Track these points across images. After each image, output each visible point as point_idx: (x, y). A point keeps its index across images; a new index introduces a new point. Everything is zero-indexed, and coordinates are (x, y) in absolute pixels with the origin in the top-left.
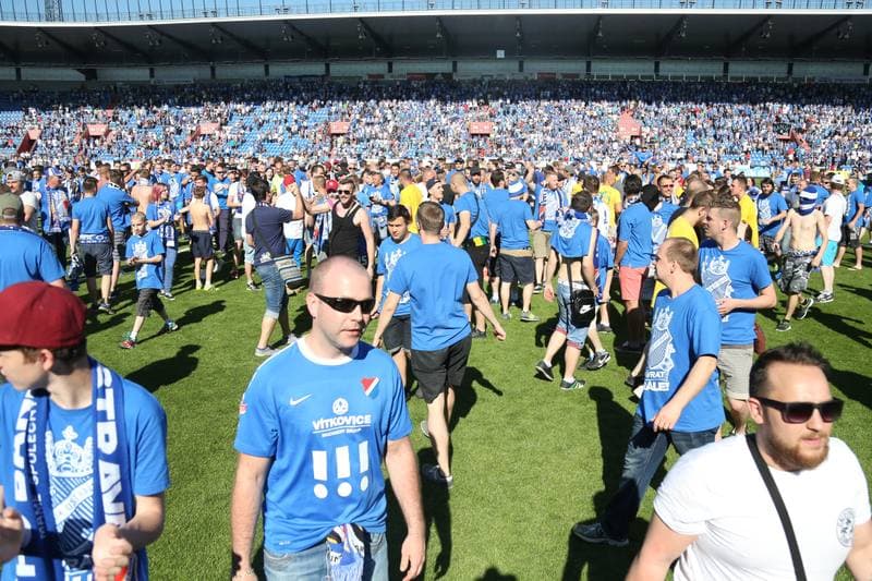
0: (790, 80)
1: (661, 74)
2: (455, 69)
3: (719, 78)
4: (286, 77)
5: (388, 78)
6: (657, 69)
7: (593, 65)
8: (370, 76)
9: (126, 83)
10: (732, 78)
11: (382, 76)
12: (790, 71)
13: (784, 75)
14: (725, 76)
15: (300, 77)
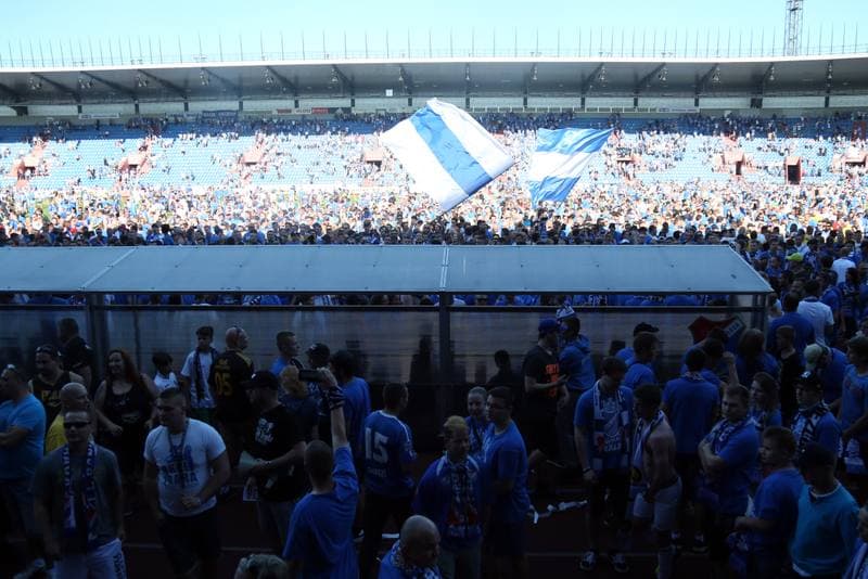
0: (636, 111)
1: (529, 106)
2: (353, 105)
3: (579, 110)
4: (204, 112)
5: (295, 112)
6: (525, 103)
7: (471, 100)
8: (279, 111)
9: (56, 118)
10: (588, 110)
11: (290, 111)
12: (636, 103)
13: (631, 106)
14: (583, 108)
15: (217, 112)
